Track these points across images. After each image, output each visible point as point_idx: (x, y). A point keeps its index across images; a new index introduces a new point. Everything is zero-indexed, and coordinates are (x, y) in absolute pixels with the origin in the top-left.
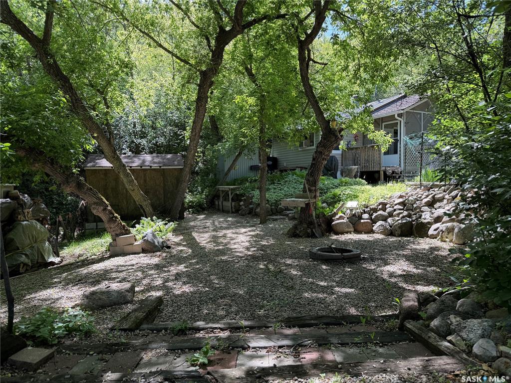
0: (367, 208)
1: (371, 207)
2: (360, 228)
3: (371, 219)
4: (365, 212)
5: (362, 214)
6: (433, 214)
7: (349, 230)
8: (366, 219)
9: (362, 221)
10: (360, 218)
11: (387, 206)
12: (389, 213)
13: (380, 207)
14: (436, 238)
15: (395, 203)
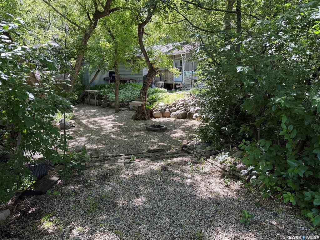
0: (168, 105)
1: (170, 105)
2: (165, 115)
3: (170, 111)
4: (167, 108)
5: (166, 108)
6: (195, 109)
7: (160, 116)
8: (168, 111)
9: (166, 112)
10: (165, 110)
11: (176, 105)
12: (177, 108)
13: (174, 105)
14: (195, 119)
15: (180, 104)
